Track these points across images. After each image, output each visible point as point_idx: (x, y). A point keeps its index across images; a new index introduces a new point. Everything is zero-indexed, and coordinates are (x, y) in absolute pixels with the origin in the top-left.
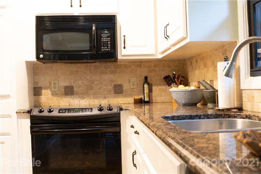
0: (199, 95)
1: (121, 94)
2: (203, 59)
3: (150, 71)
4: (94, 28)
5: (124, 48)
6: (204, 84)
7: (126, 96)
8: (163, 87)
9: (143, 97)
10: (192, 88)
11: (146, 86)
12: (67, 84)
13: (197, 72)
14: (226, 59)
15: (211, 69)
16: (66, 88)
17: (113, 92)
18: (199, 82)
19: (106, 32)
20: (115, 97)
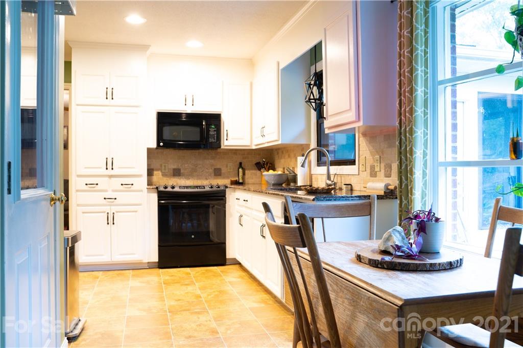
0: (284, 178)
1: (220, 177)
2: (287, 151)
3: (243, 158)
4: (204, 123)
5: (227, 140)
6: (289, 170)
7: (224, 178)
8: (254, 171)
9: (237, 179)
10: (280, 172)
11: (240, 170)
12: (175, 167)
13: (282, 161)
14: (303, 156)
15: (293, 160)
16: (174, 170)
17: (213, 174)
18: (284, 168)
19: (213, 127)
20: (215, 179)
